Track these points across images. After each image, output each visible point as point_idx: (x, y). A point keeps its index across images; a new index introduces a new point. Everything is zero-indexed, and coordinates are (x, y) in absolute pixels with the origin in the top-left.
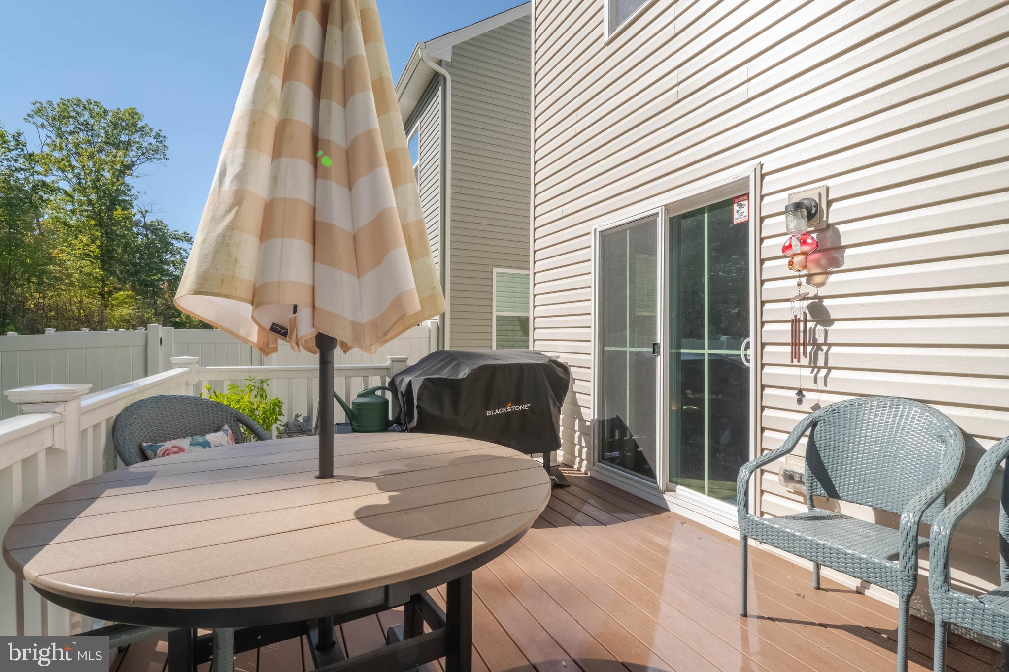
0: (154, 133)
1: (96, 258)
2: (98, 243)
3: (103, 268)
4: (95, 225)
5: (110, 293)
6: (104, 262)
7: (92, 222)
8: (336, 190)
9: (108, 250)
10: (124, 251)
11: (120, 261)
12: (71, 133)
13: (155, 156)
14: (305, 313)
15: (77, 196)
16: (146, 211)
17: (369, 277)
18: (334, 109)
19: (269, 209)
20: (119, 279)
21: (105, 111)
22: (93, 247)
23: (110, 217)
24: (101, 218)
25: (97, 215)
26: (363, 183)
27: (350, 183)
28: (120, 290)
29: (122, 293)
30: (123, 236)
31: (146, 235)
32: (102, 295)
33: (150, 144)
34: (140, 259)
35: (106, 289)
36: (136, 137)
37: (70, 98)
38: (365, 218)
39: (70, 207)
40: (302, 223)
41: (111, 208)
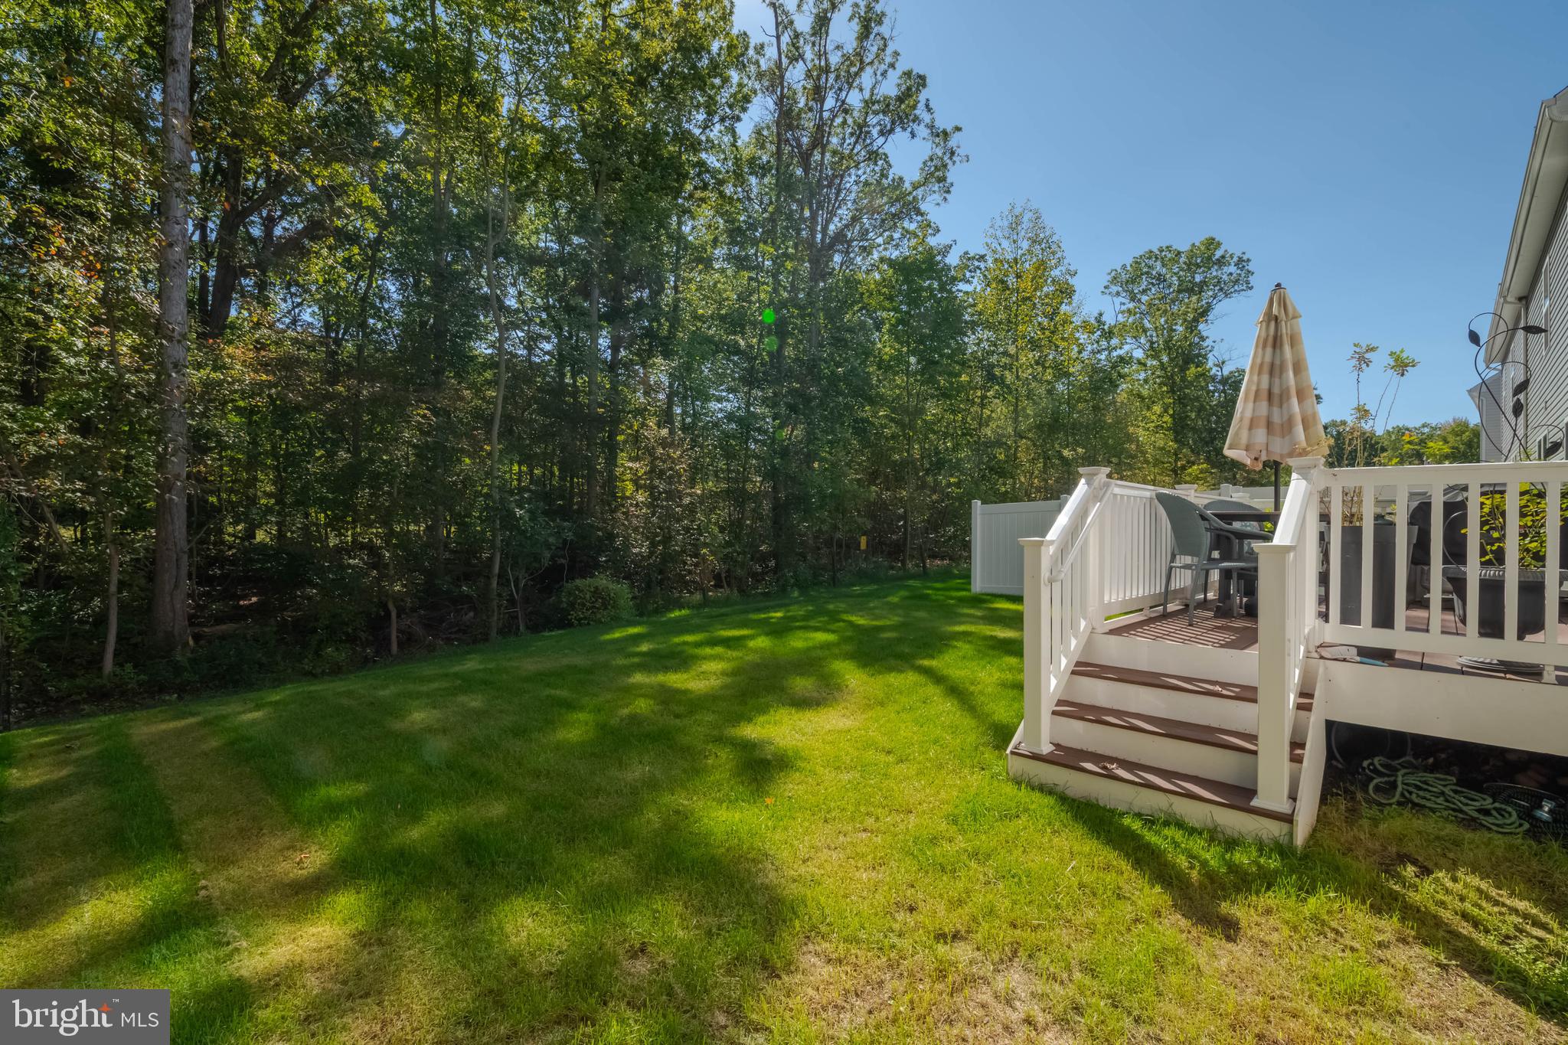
0: (1235, 259)
1: (1169, 429)
2: (1171, 412)
3: (1176, 440)
4: (1168, 392)
5: (1183, 468)
6: (1176, 433)
7: (1165, 389)
8: (1276, 410)
9: (1181, 418)
10: (1198, 415)
11: (1194, 430)
12: (1144, 292)
13: (1236, 287)
14: (1264, 453)
15: (1150, 362)
16: (1223, 363)
17: (1287, 438)
18: (1277, 381)
19: (1252, 420)
20: (1192, 451)
21: (1179, 253)
22: (1167, 418)
23: (1183, 379)
24: (1174, 383)
25: (1169, 381)
26: (1285, 406)
27: (1281, 407)
28: (1193, 463)
29: (1195, 467)
30: (1197, 399)
31: (1224, 391)
32: (1174, 471)
33: (1231, 274)
34: (1216, 423)
35: (1179, 464)
36: (1214, 272)
37: (1142, 253)
38: (1285, 418)
39: (1142, 376)
40: (1263, 422)
41: (1184, 369)
